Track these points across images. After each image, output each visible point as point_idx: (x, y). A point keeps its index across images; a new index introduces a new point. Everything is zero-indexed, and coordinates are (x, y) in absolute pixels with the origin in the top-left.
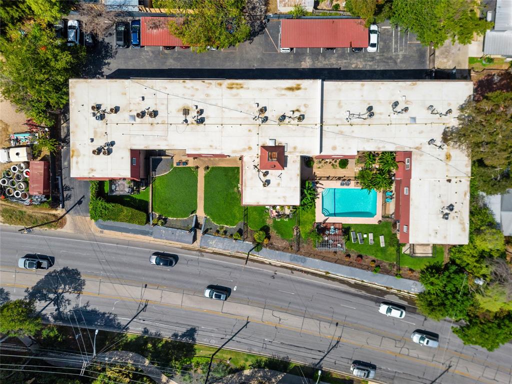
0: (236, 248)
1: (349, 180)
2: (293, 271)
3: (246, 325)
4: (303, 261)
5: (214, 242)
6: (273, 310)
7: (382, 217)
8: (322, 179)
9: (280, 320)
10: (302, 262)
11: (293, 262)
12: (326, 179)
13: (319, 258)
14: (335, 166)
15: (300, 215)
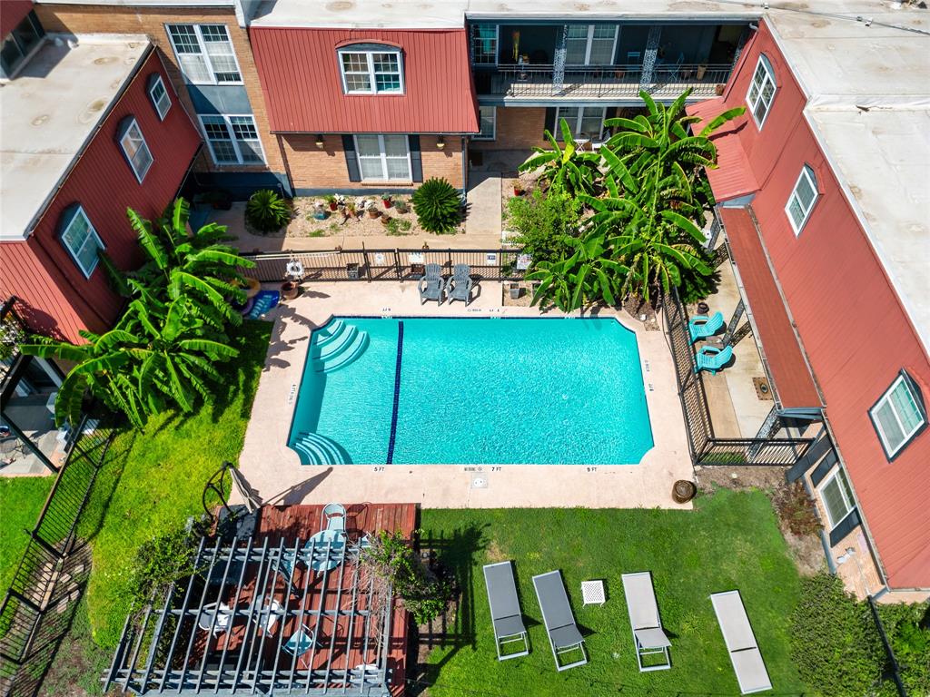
1: (477, 279)
7: (698, 459)
8: (325, 275)
12: (345, 274)
14: (400, 228)
15: (131, 464)
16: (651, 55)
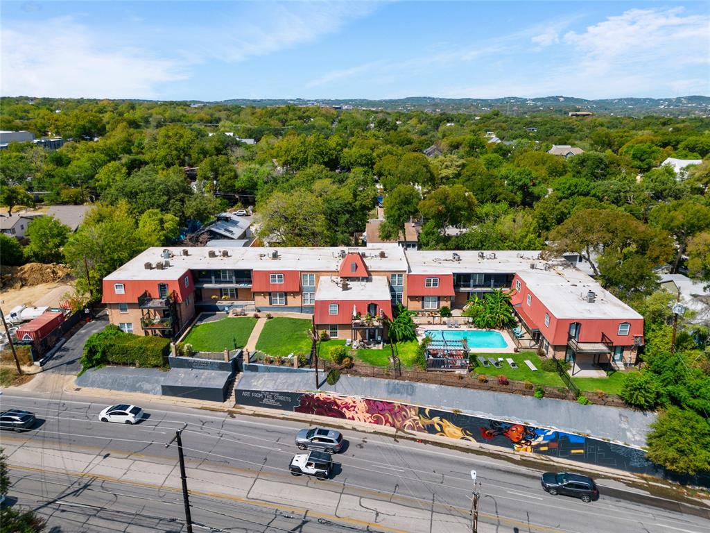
0: (297, 385)
2: (398, 439)
3: (301, 526)
4: (410, 392)
5: (260, 382)
6: (361, 497)
9: (377, 514)
10: (408, 393)
11: (392, 395)
12: (427, 324)
13: (436, 384)
15: (398, 347)
16: (492, 281)
